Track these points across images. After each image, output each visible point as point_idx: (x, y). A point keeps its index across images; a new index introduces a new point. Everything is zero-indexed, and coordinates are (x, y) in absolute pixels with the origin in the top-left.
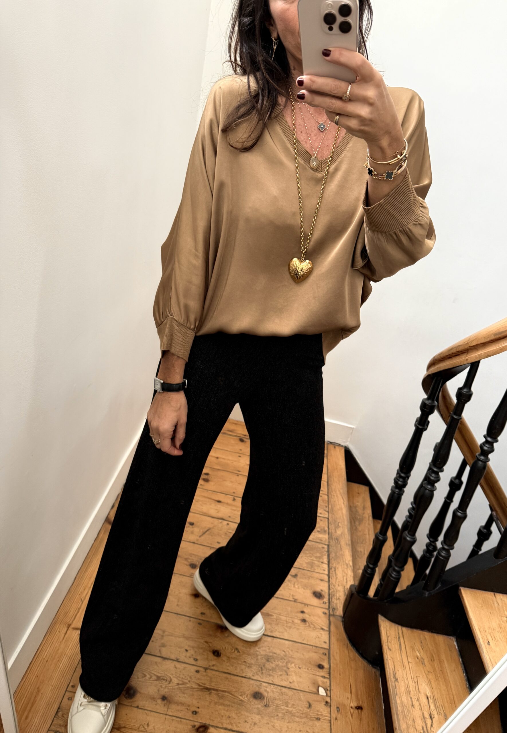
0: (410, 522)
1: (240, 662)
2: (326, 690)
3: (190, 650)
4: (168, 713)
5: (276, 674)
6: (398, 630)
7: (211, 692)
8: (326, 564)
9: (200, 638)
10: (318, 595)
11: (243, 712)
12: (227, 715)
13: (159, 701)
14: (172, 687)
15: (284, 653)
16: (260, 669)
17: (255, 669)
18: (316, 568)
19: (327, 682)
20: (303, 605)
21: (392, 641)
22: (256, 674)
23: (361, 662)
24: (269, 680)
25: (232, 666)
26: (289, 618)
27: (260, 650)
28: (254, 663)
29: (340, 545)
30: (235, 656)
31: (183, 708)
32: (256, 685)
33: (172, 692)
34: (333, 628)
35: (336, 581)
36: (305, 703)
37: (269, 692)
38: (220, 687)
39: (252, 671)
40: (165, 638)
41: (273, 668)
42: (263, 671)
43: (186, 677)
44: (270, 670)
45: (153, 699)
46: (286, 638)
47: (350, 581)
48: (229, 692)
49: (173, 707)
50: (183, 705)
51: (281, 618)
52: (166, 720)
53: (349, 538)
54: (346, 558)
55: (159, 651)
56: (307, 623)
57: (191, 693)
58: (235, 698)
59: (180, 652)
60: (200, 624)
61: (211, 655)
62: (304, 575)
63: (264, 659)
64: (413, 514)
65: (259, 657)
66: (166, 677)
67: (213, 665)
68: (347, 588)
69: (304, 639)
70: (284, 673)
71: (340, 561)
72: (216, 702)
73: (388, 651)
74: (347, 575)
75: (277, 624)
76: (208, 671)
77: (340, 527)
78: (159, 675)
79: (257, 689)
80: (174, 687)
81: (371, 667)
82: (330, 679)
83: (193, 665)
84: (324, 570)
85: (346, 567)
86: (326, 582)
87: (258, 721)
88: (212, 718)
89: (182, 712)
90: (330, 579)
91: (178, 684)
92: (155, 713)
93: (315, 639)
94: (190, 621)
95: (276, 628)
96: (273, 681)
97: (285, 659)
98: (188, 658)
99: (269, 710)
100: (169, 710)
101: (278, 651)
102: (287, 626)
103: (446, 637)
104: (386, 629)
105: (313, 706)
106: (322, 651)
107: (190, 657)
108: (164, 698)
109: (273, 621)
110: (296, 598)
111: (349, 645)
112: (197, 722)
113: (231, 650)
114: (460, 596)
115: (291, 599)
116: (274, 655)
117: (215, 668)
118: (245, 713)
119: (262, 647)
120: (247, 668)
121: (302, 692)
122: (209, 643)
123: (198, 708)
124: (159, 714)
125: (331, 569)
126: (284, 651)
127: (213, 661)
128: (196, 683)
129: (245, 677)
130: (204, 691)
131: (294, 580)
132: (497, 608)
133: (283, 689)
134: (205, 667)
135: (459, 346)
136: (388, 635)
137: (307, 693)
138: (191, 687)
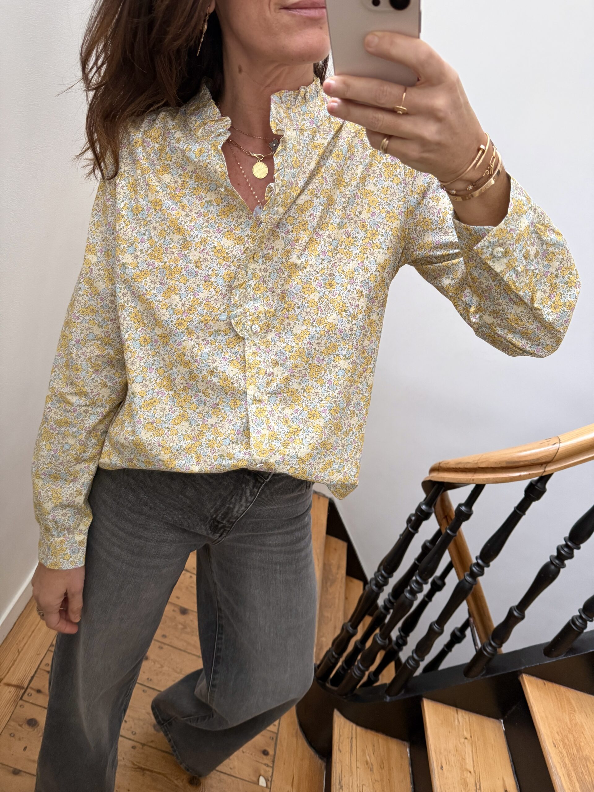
2: (267, 780)
3: (129, 721)
6: (352, 730)
7: (146, 773)
9: (143, 708)
19: (269, 771)
21: (344, 741)
23: (309, 751)
38: (155, 768)
48: (163, 775)
57: (123, 772)
58: (169, 782)
61: (151, 731)
67: (152, 741)
72: (149, 785)
73: (338, 752)
76: (145, 747)
81: (318, 758)
82: (273, 767)
83: (130, 739)
98: (126, 731)
103: (400, 741)
104: (340, 726)
106: (269, 735)
111: (299, 730)
114: (422, 706)
117: (153, 745)
121: (242, 781)
127: (153, 736)
128: (129, 761)
130: (138, 771)
132: (456, 727)
133: (222, 775)
134: (143, 742)
135: (468, 463)
136: (341, 734)
137: (246, 783)
138: (125, 766)
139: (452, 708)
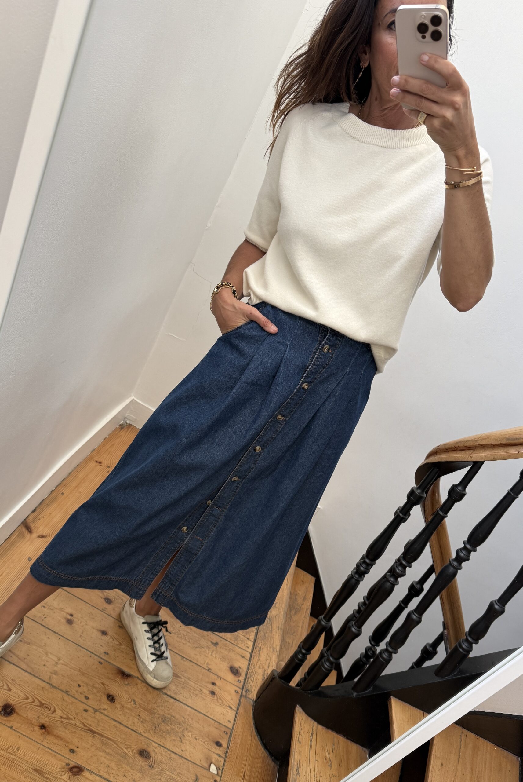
0: (356, 618)
1: (133, 714)
2: (218, 769)
3: (83, 686)
4: (43, 744)
5: (169, 738)
6: (313, 726)
7: (95, 736)
8: (252, 641)
9: (97, 677)
10: (235, 671)
11: (124, 766)
12: (107, 763)
13: (37, 729)
14: (54, 718)
15: (183, 719)
16: (153, 727)
17: (148, 726)
18: (240, 642)
19: (221, 761)
20: (216, 677)
21: (304, 734)
22: (147, 732)
23: (262, 752)
24: (160, 742)
25: (125, 716)
26: (198, 686)
27: (158, 708)
28: (148, 720)
29: (272, 626)
30: (130, 707)
31: (60, 742)
32: (145, 742)
33: (53, 723)
34: (241, 710)
35: (258, 662)
36: (192, 776)
37: (157, 753)
38: (106, 734)
39: (144, 726)
40: (59, 666)
41: (168, 730)
42: (156, 731)
43: (72, 712)
44: (164, 732)
45: (32, 724)
46: (189, 705)
47: (272, 666)
48: (113, 741)
49: (50, 738)
50: (62, 739)
51: (188, 683)
52: (40, 749)
53: (283, 623)
54: (274, 641)
55: (49, 677)
56: (216, 696)
57: (74, 730)
58: (119, 748)
59: (71, 685)
60: (100, 662)
61: (104, 698)
62: (225, 646)
63: (160, 719)
64: (362, 609)
65: (156, 715)
66: (50, 706)
67: (104, 709)
68: (268, 674)
69: (208, 711)
70: (179, 740)
71: (266, 643)
72: (98, 747)
73: (298, 743)
74: (271, 659)
75: (183, 688)
76: (97, 713)
77: (277, 608)
78: (43, 702)
79: (145, 747)
80: (56, 719)
81: (271, 761)
82: (225, 759)
83: (83, 703)
84: (248, 647)
85: (272, 651)
86: (246, 660)
87: (139, 779)
88: (89, 762)
89: (58, 746)
90: (252, 658)
91: (61, 717)
92: (29, 740)
93: (220, 715)
94: (91, 656)
95: (182, 691)
96: (164, 744)
97: (182, 726)
98: (79, 694)
99: (153, 771)
100: (45, 740)
101: (177, 716)
102: (193, 693)
103: (360, 747)
104: (301, 721)
105: (200, 780)
106: (223, 729)
107: (81, 693)
108: (42, 727)
109: (180, 684)
110: (210, 667)
111: (254, 732)
112: (73, 761)
113: (127, 700)
114: (389, 704)
115: (205, 667)
116: (172, 718)
117: (105, 712)
118: (126, 767)
119: (162, 706)
120: (140, 724)
121: (193, 764)
122: (106, 686)
123: (77, 747)
124: (33, 742)
125: (256, 648)
126: (183, 717)
127: (106, 705)
128: (81, 721)
129: (135, 731)
130: (88, 733)
131: (213, 648)
133: (173, 754)
134: (96, 708)
135: (468, 441)
136: (302, 727)
137: (197, 766)
138: (75, 724)
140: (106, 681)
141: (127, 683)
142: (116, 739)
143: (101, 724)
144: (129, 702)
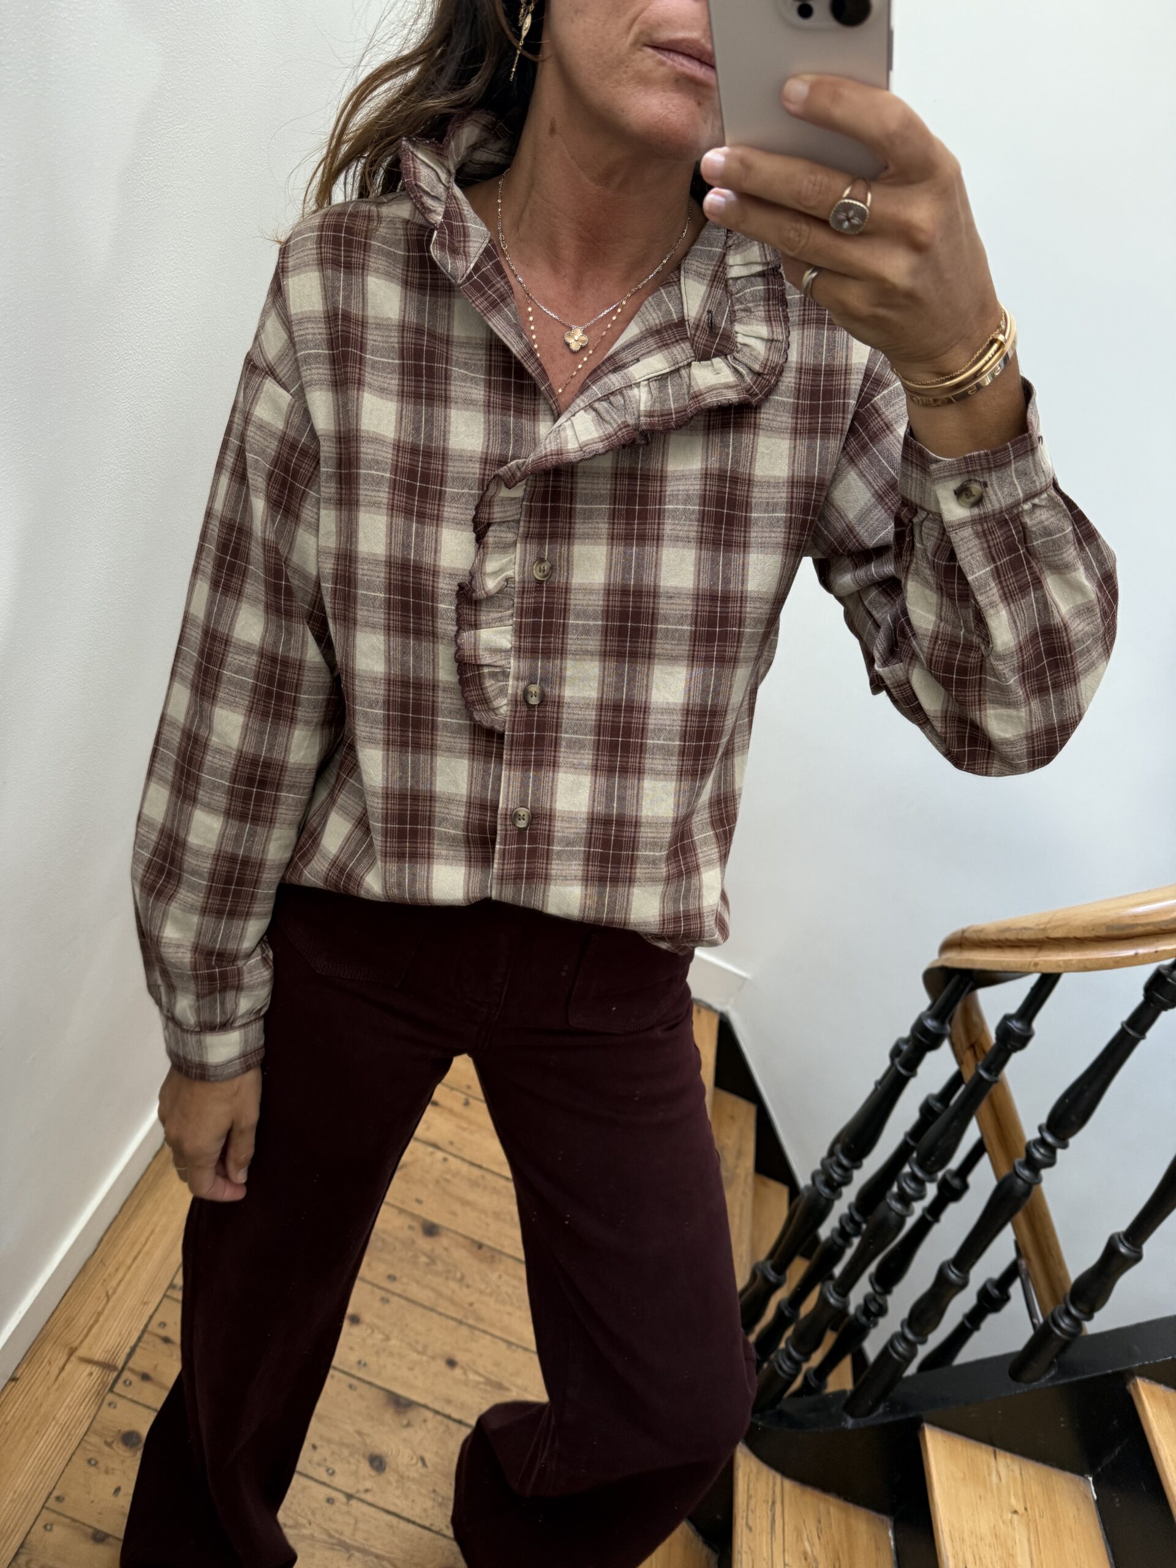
1: (422, 1490)
3: (322, 1446)
6: (774, 1484)
7: (353, 1555)
9: (348, 1421)
21: (757, 1508)
25: (406, 1497)
30: (415, 1475)
38: (372, 1546)
48: (388, 1560)
60: (351, 1386)
61: (365, 1468)
67: (367, 1491)
73: (744, 1528)
76: (354, 1502)
81: (701, 1544)
83: (323, 1483)
98: (314, 1466)
103: (873, 1514)
104: (749, 1477)
107: (318, 1464)
113: (409, 1460)
117: (368, 1497)
122: (366, 1438)
127: (366, 1479)
128: (321, 1527)
130: (337, 1550)
132: (994, 1488)
134: (350, 1491)
135: (1025, 929)
136: (752, 1492)
138: (312, 1537)
139: (984, 1446)
140: (366, 1427)
141: (405, 1422)
142: (392, 1556)
143: (361, 1526)
144: (413, 1465)
